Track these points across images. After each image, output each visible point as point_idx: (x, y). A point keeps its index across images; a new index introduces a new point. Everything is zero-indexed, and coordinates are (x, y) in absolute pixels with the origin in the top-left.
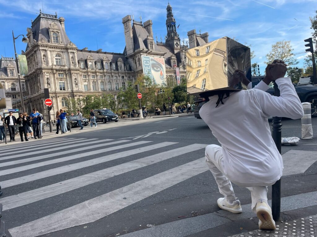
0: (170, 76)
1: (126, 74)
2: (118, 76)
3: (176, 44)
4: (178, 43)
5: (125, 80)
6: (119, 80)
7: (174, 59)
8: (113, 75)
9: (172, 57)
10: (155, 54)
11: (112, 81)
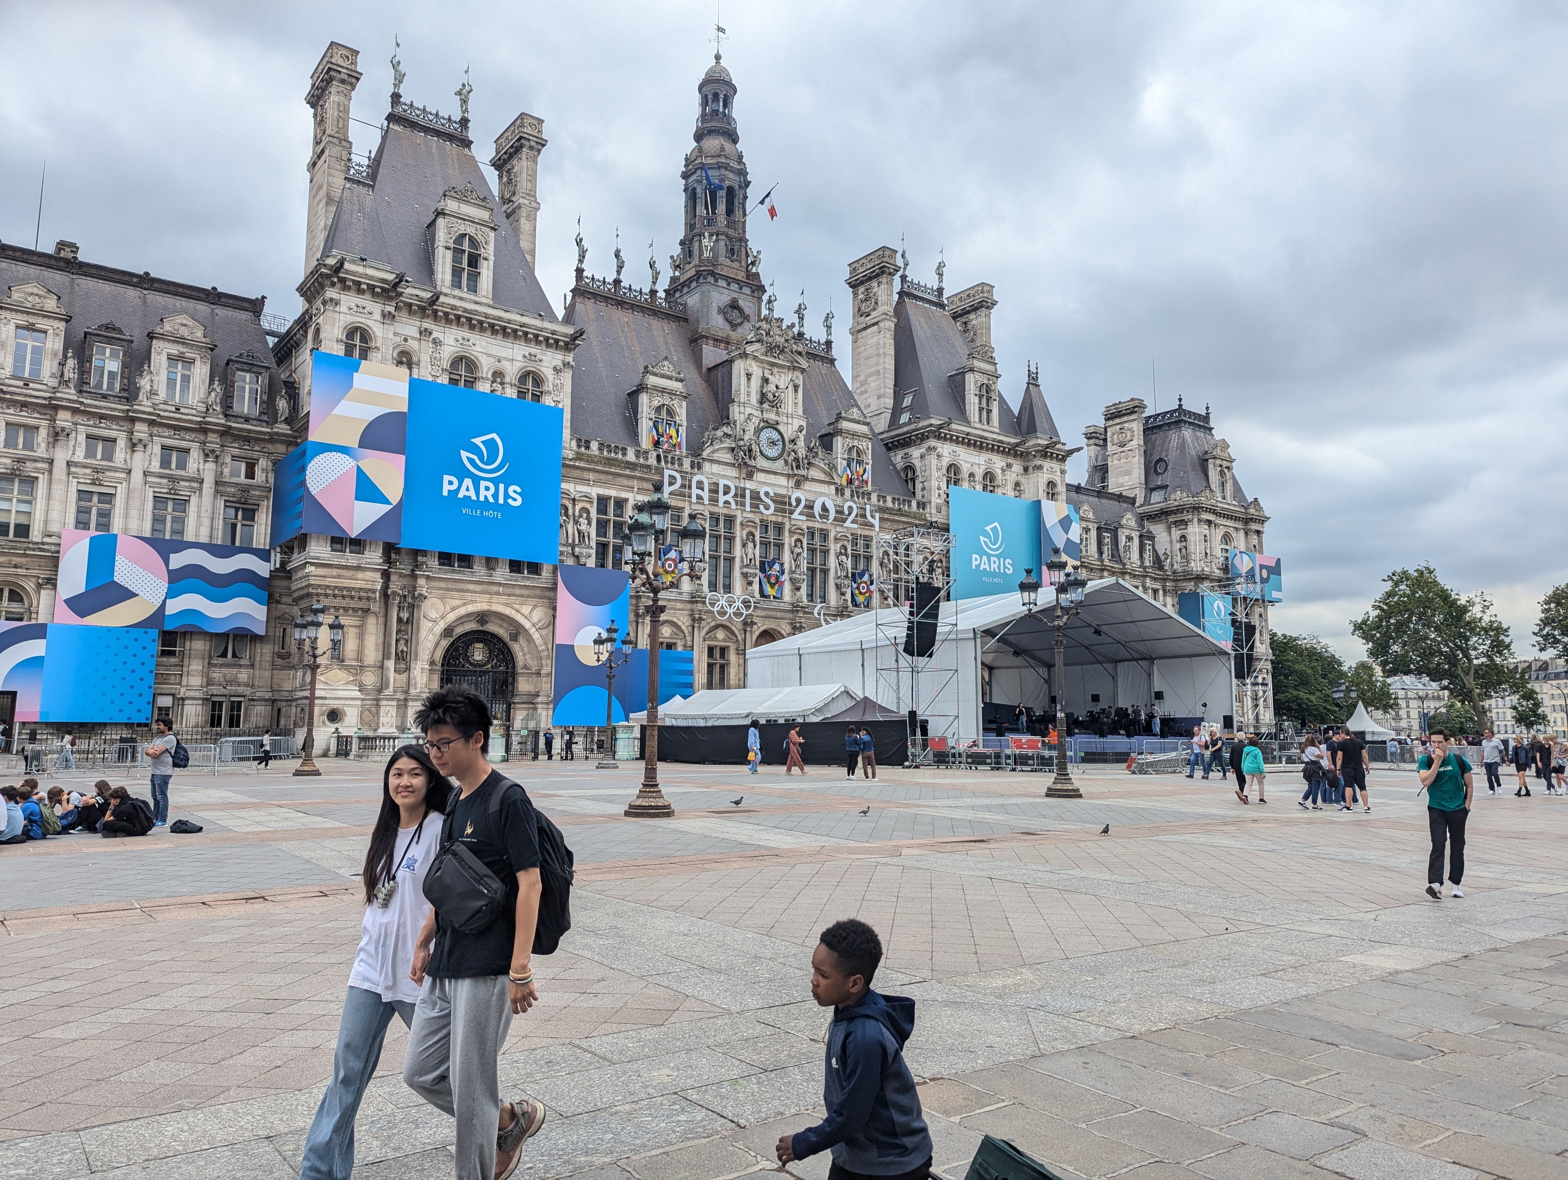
0: (603, 502)
1: (212, 437)
2: (121, 443)
3: (720, 311)
4: (741, 303)
5: (187, 484)
6: (129, 472)
7: (663, 391)
8: (63, 429)
9: (652, 380)
10: (481, 323)
11: (50, 471)
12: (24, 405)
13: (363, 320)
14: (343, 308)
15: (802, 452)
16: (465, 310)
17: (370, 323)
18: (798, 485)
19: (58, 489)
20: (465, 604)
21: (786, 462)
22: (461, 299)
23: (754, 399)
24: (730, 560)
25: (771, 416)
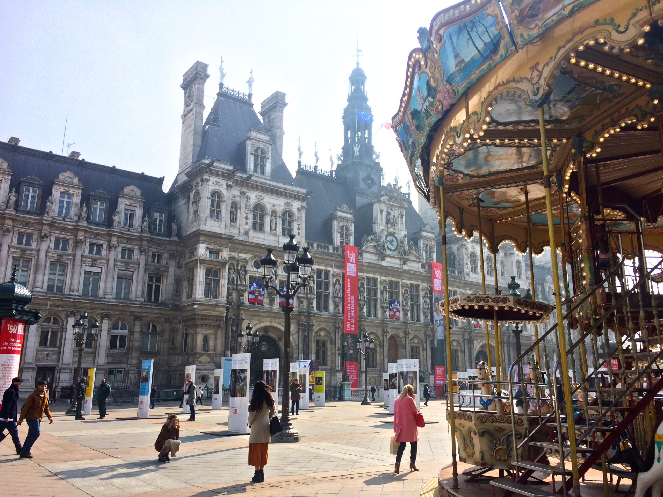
0: (319, 272)
3: (364, 180)
5: (132, 265)
6: (108, 260)
7: (344, 219)
8: (81, 240)
9: (339, 214)
10: (267, 188)
11: (74, 260)
12: (64, 229)
13: (219, 188)
14: (211, 183)
15: (407, 247)
16: (261, 183)
17: (222, 190)
18: (405, 263)
19: (77, 270)
20: (260, 323)
21: (399, 252)
22: (259, 177)
23: (384, 221)
24: (376, 301)
25: (392, 230)
